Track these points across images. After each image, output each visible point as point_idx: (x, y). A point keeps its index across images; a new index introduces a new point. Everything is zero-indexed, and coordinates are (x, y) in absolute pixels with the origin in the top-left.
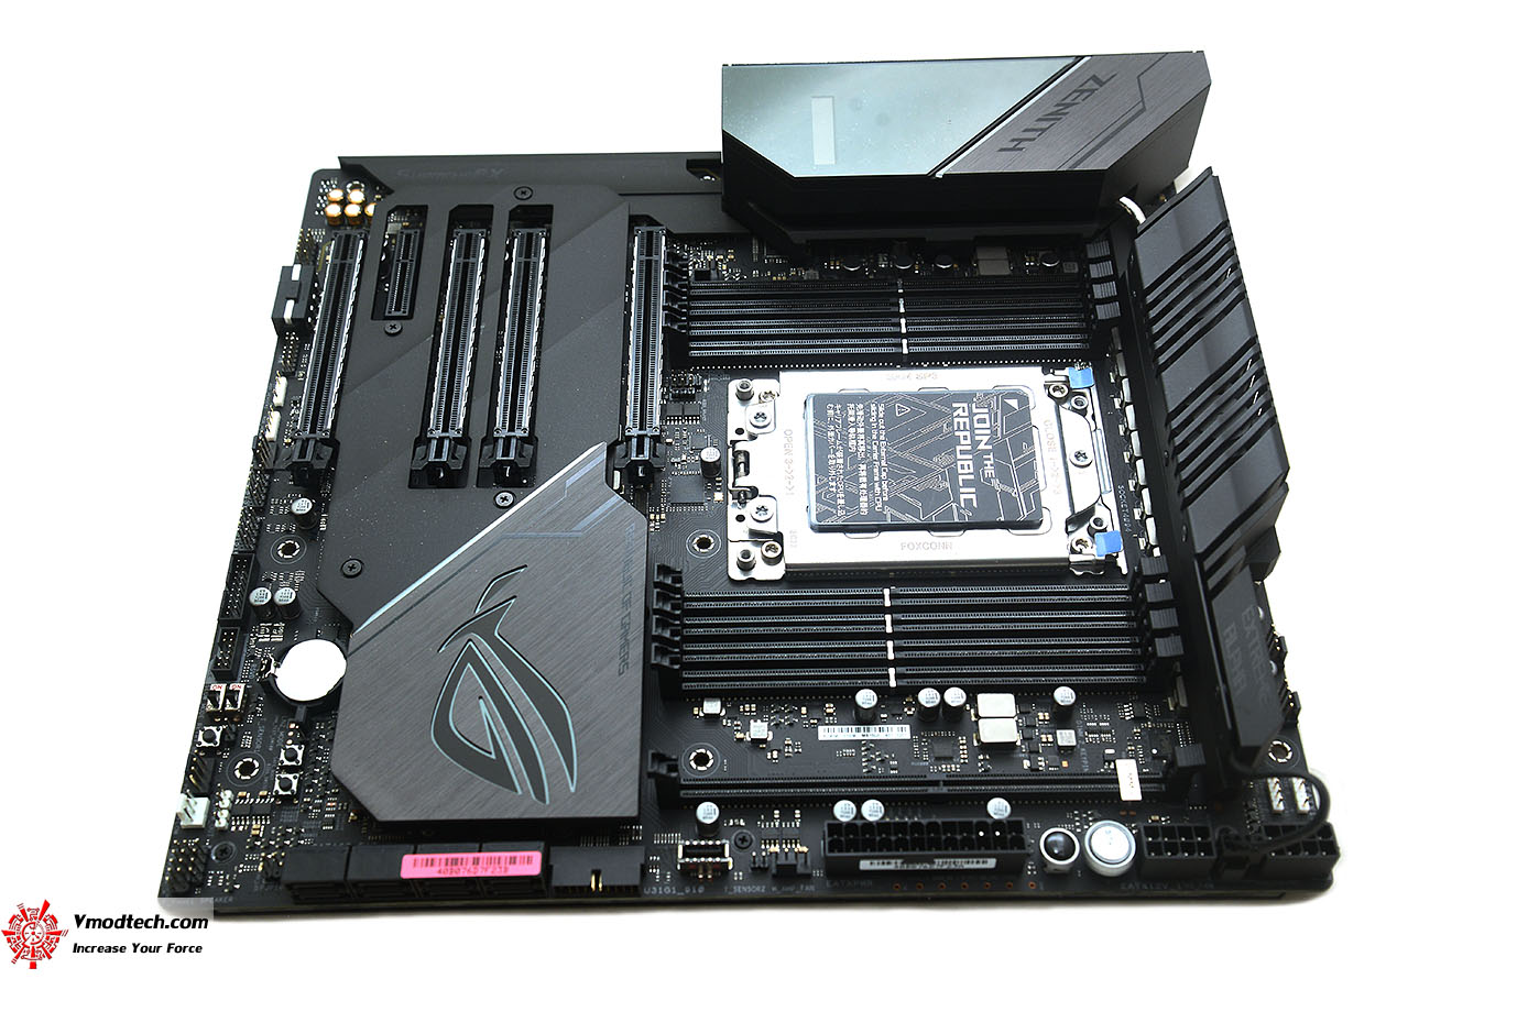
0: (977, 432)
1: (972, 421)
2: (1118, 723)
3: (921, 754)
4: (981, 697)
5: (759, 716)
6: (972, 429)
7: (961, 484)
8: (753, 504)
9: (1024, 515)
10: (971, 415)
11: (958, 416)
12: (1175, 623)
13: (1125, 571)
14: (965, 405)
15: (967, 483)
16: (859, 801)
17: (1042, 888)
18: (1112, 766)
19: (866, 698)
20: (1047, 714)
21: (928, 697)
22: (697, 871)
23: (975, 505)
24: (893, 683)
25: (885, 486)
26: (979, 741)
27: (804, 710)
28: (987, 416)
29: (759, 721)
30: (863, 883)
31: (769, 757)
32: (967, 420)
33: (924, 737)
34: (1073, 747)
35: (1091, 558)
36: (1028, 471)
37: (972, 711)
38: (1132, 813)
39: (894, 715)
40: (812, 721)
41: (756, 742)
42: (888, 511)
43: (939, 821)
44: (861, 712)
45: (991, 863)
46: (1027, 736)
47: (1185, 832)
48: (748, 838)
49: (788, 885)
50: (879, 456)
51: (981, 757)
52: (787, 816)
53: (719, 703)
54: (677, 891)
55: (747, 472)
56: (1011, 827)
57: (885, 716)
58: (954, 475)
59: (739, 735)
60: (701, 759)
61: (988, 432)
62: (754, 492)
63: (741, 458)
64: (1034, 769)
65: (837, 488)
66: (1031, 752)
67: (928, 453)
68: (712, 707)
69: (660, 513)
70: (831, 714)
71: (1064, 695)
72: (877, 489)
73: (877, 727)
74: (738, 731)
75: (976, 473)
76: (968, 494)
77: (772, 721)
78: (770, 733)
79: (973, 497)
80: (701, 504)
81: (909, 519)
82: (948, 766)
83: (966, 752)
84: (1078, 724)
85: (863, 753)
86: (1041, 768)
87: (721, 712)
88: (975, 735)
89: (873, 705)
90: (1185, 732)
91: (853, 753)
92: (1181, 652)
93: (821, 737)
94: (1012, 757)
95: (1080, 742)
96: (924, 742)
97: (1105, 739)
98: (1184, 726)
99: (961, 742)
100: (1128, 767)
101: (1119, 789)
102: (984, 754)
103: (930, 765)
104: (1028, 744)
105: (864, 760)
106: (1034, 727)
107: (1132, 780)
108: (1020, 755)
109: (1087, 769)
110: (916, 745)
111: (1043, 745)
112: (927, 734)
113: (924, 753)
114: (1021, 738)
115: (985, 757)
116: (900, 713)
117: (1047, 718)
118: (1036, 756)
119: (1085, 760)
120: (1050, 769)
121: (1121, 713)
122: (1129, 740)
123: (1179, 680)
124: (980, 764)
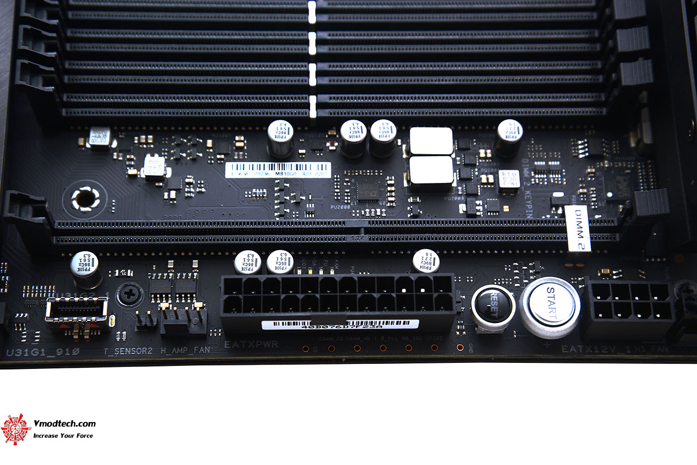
2: (570, 160)
3: (343, 196)
4: (415, 132)
5: (156, 149)
12: (646, 45)
16: (264, 251)
17: (471, 350)
18: (560, 211)
19: (280, 131)
20: (489, 151)
21: (352, 131)
22: (72, 329)
24: (313, 114)
26: (409, 181)
27: (209, 143)
29: (156, 155)
30: (267, 344)
31: (166, 197)
33: (346, 176)
34: (516, 190)
37: (404, 146)
38: (578, 265)
39: (313, 150)
40: (218, 156)
41: (151, 179)
43: (355, 276)
44: (275, 147)
45: (414, 324)
46: (464, 176)
47: (640, 290)
48: (135, 291)
49: (181, 346)
51: (411, 200)
52: (183, 264)
53: (108, 133)
54: (47, 353)
56: (439, 282)
57: (304, 151)
59: (132, 171)
60: (85, 199)
64: (469, 215)
66: (468, 195)
68: (100, 138)
70: (241, 149)
71: (510, 130)
73: (294, 164)
74: (130, 166)
77: (173, 155)
78: (169, 169)
82: (373, 210)
83: (393, 194)
84: (524, 162)
85: (276, 194)
86: (478, 213)
87: (111, 143)
88: (405, 175)
89: (289, 137)
90: (647, 172)
91: (264, 193)
92: (650, 79)
93: (228, 175)
94: (447, 200)
95: (525, 183)
96: (347, 182)
97: (554, 181)
98: (646, 165)
99: (389, 182)
100: (578, 213)
101: (566, 238)
102: (414, 196)
103: (352, 208)
104: (466, 185)
105: (276, 202)
106: (474, 166)
107: (581, 228)
108: (456, 198)
109: (531, 215)
110: (337, 185)
111: (482, 186)
112: (351, 173)
113: (346, 194)
114: (458, 178)
115: (415, 199)
116: (321, 148)
117: (489, 155)
118: (474, 199)
119: (530, 206)
120: (489, 214)
121: (574, 150)
122: (581, 182)
123: (645, 113)
124: (409, 208)
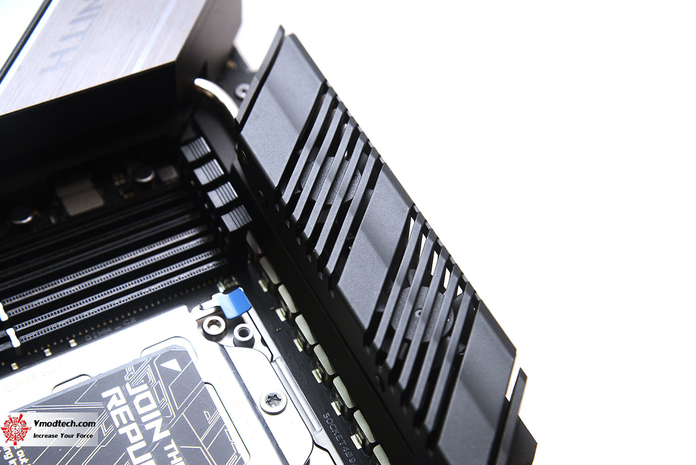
0: (144, 419)
1: (133, 408)
6: (138, 418)
10: (130, 399)
11: (114, 408)
14: (117, 390)
28: (148, 394)
32: (127, 408)
61: (158, 413)
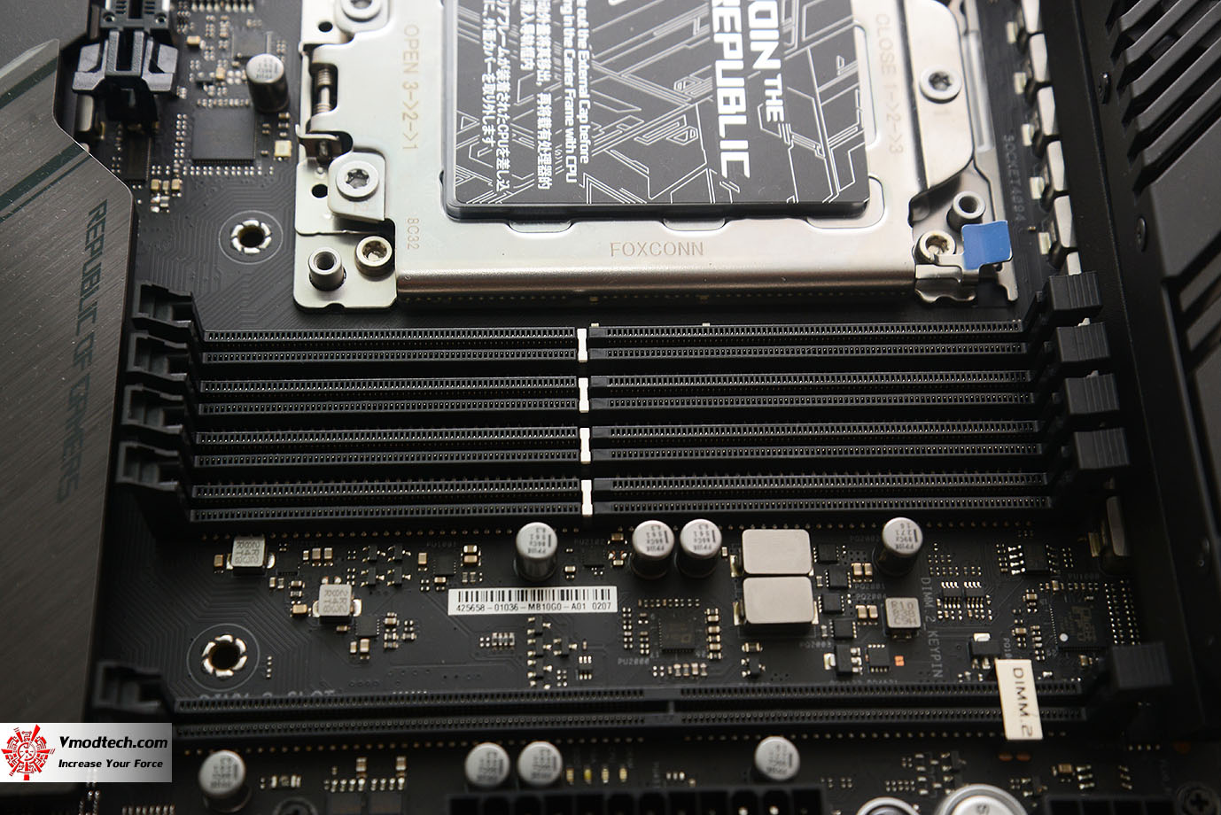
0: (754, 35)
1: (745, 15)
2: (996, 579)
3: (636, 642)
4: (749, 536)
5: (336, 571)
7: (722, 133)
8: (344, 164)
9: (835, 192)
11: (721, 6)
12: (1113, 404)
13: (1012, 295)
15: (734, 133)
18: (986, 666)
19: (536, 539)
20: (867, 565)
21: (650, 538)
23: (747, 173)
24: (587, 509)
25: (584, 133)
26: (742, 618)
27: (422, 558)
28: (773, 6)
29: (338, 581)
31: (353, 650)
32: (737, 13)
33: (642, 609)
34: (915, 630)
35: (952, 270)
36: (844, 111)
37: (732, 559)
38: (1020, 758)
39: (586, 566)
40: (436, 580)
41: (329, 622)
42: (591, 183)
44: (527, 565)
46: (830, 607)
50: (576, 79)
51: (746, 648)
52: (381, 765)
53: (262, 545)
55: (333, 103)
57: (573, 569)
58: (709, 112)
59: (299, 608)
60: (225, 656)
61: (775, 35)
62: (344, 143)
63: (325, 79)
64: (842, 673)
65: (497, 137)
66: (837, 639)
67: (666, 74)
68: (248, 554)
69: (172, 177)
70: (472, 566)
71: (901, 534)
72: (570, 139)
73: (557, 590)
74: (296, 598)
75: (750, 112)
76: (735, 152)
77: (364, 578)
78: (358, 603)
79: (745, 157)
80: (250, 163)
81: (625, 197)
82: (686, 666)
83: (718, 638)
84: (924, 583)
85: (530, 641)
86: (855, 670)
87: (266, 562)
88: (736, 605)
89: (549, 550)
90: (1120, 599)
91: (510, 640)
92: (1123, 459)
93: (453, 610)
94: (804, 647)
95: (927, 617)
96: (643, 619)
97: (974, 613)
98: (1118, 587)
99: (710, 619)
100: (1018, 673)
101: (1001, 716)
102: (752, 643)
103: (653, 663)
104: (833, 622)
105: (530, 653)
106: (845, 589)
107: (1024, 698)
108: (818, 644)
109: (940, 671)
110: (627, 624)
111: (859, 623)
112: (649, 603)
113: (642, 639)
114: (820, 611)
115: (753, 647)
116: (601, 563)
117: (868, 573)
118: (847, 646)
119: (937, 657)
120: (872, 670)
121: (1003, 562)
122: (1017, 615)
123: (1113, 504)
124: (743, 662)
